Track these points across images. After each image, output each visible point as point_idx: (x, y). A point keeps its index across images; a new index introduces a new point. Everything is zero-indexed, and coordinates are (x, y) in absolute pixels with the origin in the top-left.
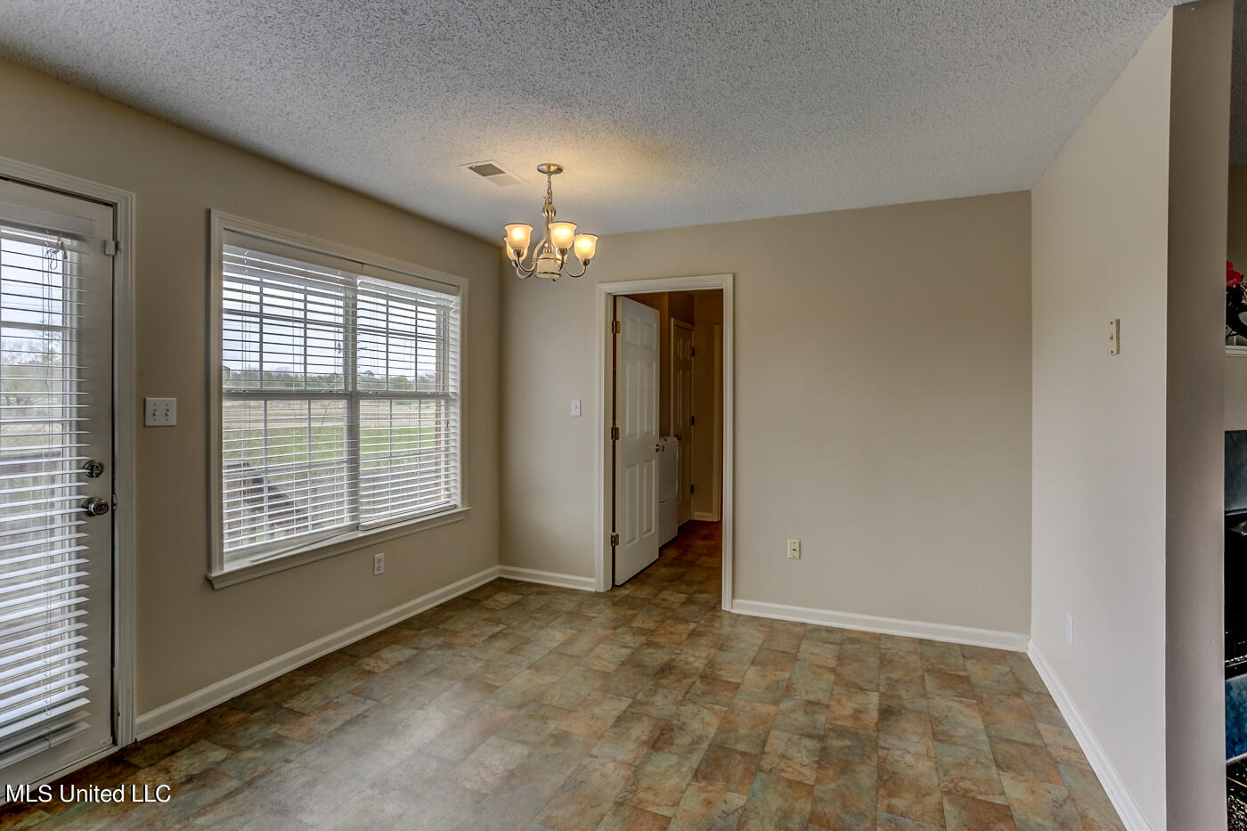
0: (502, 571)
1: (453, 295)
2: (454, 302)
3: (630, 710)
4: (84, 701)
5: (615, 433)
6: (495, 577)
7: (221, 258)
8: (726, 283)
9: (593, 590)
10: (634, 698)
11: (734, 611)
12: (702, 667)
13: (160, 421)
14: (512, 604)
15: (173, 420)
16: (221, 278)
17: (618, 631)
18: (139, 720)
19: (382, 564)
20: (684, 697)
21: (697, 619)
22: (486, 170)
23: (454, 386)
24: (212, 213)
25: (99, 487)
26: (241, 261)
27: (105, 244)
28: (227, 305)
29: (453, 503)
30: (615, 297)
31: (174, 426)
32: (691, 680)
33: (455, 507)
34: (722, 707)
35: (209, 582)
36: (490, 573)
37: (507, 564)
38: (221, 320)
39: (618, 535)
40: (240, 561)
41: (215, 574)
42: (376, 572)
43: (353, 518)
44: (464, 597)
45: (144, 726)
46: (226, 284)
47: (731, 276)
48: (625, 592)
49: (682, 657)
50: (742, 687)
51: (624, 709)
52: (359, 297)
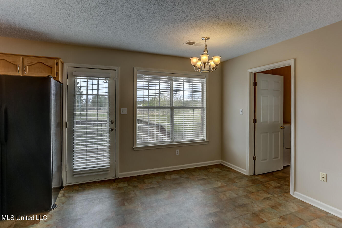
0: (222, 162)
1: (204, 79)
2: (205, 80)
3: (216, 213)
4: (109, 167)
5: (255, 121)
6: (220, 163)
7: (136, 77)
8: (291, 63)
9: (245, 174)
10: (221, 210)
11: (294, 196)
12: (257, 210)
13: (124, 113)
14: (216, 172)
15: (126, 113)
16: (136, 82)
17: (240, 189)
18: (119, 174)
19: (178, 152)
20: (238, 217)
21: (273, 194)
22: (190, 43)
23: (205, 106)
24: (134, 68)
25: (113, 126)
26: (142, 77)
27: (114, 78)
28: (138, 87)
29: (204, 139)
30: (255, 74)
31: (126, 114)
32: (248, 213)
33: (205, 140)
34: (249, 226)
35: (133, 149)
36: (218, 161)
37: (223, 160)
38: (136, 91)
39: (256, 157)
40: (141, 145)
41: (134, 147)
42: (177, 154)
43: (171, 139)
44: (205, 167)
45: (120, 175)
46: (138, 83)
47: (293, 60)
48: (257, 177)
49: (253, 204)
50: (265, 223)
51: (214, 212)
52: (174, 82)
